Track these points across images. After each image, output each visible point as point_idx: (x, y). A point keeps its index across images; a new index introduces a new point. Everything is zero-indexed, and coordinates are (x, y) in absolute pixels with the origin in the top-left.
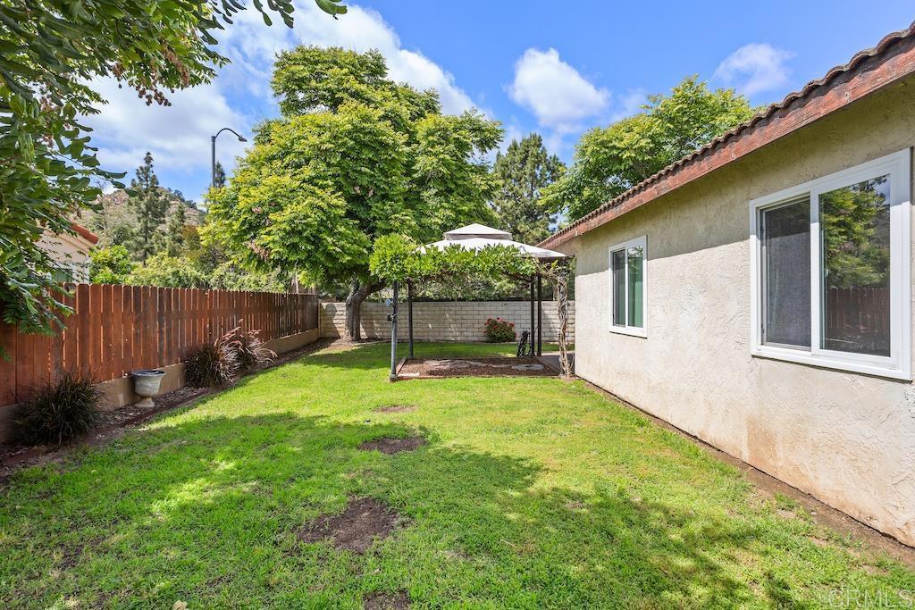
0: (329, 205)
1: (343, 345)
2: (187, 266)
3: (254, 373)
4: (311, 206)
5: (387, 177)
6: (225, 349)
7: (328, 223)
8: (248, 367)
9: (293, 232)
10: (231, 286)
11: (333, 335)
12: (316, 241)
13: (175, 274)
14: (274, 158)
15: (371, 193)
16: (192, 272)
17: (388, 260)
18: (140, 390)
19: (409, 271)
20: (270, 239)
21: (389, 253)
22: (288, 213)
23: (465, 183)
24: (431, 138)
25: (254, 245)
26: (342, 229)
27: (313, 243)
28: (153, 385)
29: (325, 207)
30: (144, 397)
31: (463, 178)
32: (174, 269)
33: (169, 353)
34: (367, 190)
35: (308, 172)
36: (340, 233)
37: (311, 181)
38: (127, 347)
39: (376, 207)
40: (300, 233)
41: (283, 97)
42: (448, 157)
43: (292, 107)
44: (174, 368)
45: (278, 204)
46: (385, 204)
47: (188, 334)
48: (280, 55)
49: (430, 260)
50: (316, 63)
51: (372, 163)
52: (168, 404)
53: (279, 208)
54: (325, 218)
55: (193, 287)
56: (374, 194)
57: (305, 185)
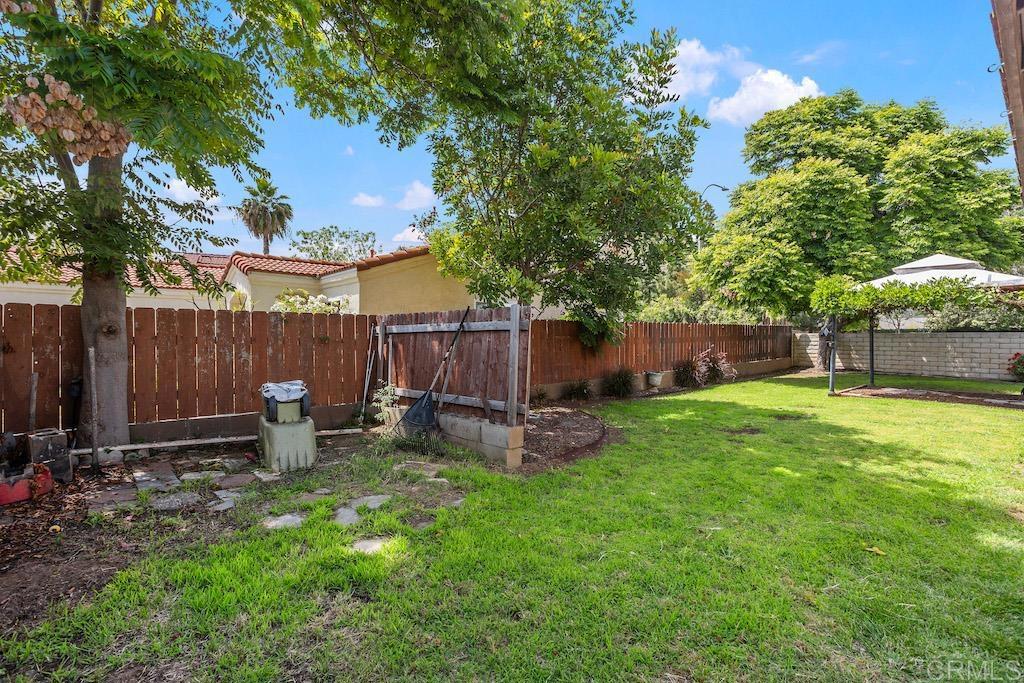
0: (783, 254)
1: (816, 372)
2: (680, 305)
3: (720, 383)
4: (768, 257)
5: (846, 219)
6: (700, 363)
7: (783, 268)
8: (715, 378)
9: (752, 279)
10: (714, 319)
11: (806, 363)
12: (772, 284)
13: (672, 311)
14: (742, 220)
15: (829, 235)
16: (684, 309)
17: (824, 298)
18: (650, 382)
19: (843, 306)
20: (736, 285)
21: (825, 292)
22: (748, 266)
23: (948, 206)
24: (898, 170)
25: (724, 290)
26: (795, 272)
27: (770, 286)
28: (658, 380)
29: (781, 257)
30: (653, 386)
31: (947, 201)
32: (671, 308)
33: (667, 364)
34: (824, 233)
35: (769, 228)
36: (794, 276)
37: (771, 236)
38: (645, 357)
39: (833, 248)
40: (759, 279)
41: (753, 161)
42: (918, 186)
43: (762, 166)
44: (669, 372)
45: (742, 258)
46: (843, 243)
47: (678, 352)
48: (749, 127)
49: (864, 296)
50: (780, 126)
51: (830, 209)
52: (664, 392)
53: (741, 261)
54: (780, 265)
55: (684, 322)
56: (832, 236)
57: (765, 240)
